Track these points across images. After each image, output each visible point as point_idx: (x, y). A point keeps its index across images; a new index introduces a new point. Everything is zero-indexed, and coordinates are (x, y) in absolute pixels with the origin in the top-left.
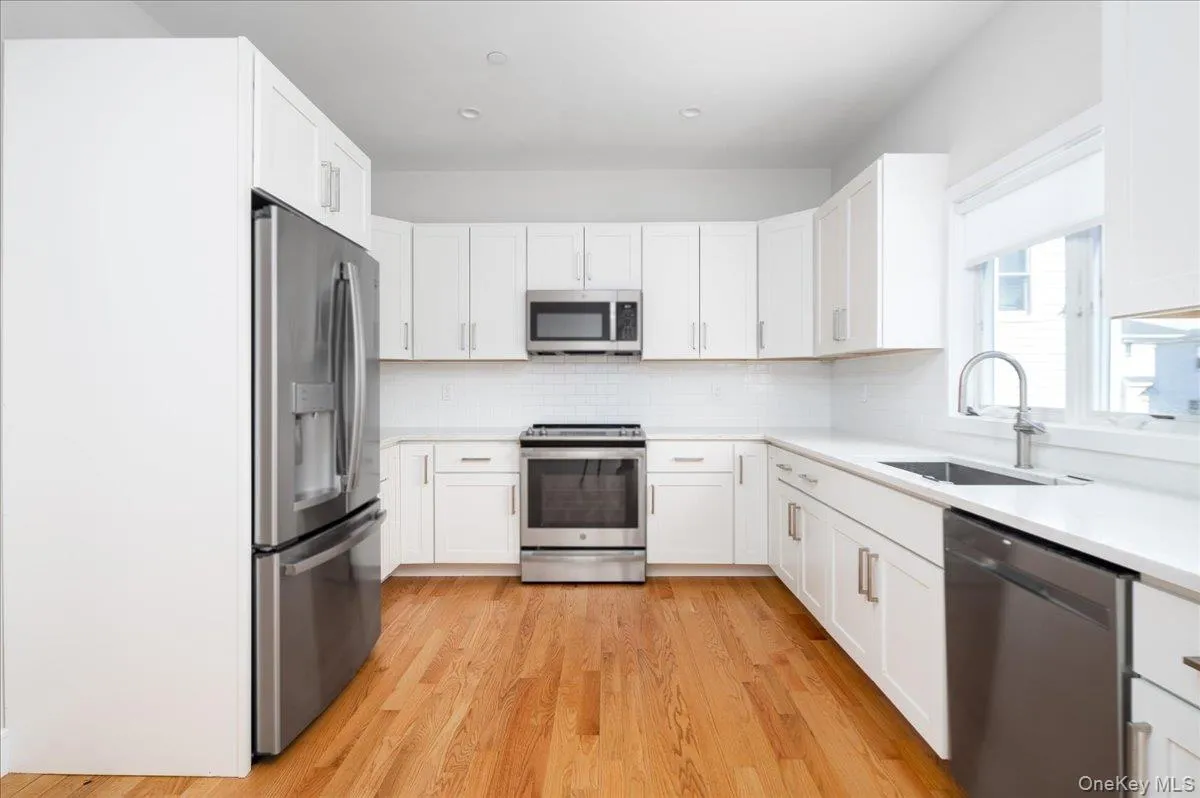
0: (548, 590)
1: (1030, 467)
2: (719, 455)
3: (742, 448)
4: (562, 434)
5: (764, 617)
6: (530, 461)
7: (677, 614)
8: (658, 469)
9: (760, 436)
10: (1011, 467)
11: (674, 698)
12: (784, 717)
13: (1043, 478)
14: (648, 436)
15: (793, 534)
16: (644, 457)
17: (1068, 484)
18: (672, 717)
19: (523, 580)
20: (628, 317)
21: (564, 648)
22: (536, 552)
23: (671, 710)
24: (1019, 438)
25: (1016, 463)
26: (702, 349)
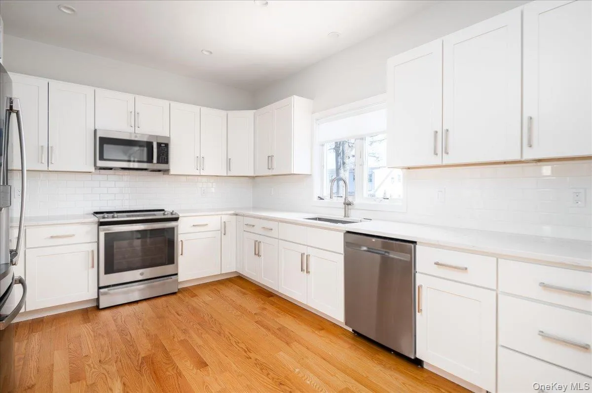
0: (121, 309)
1: (348, 217)
2: (214, 221)
3: (225, 218)
4: (128, 216)
5: (244, 294)
6: (105, 234)
7: (204, 302)
8: (184, 231)
9: (232, 212)
10: (343, 217)
11: (231, 338)
12: (279, 329)
13: (356, 220)
14: (180, 215)
15: (257, 254)
16: (177, 226)
17: (365, 221)
18: (237, 346)
19: (101, 307)
20: (164, 151)
21: (156, 335)
22: (109, 289)
23: (234, 344)
24: (345, 207)
25: (344, 216)
26: (201, 170)
